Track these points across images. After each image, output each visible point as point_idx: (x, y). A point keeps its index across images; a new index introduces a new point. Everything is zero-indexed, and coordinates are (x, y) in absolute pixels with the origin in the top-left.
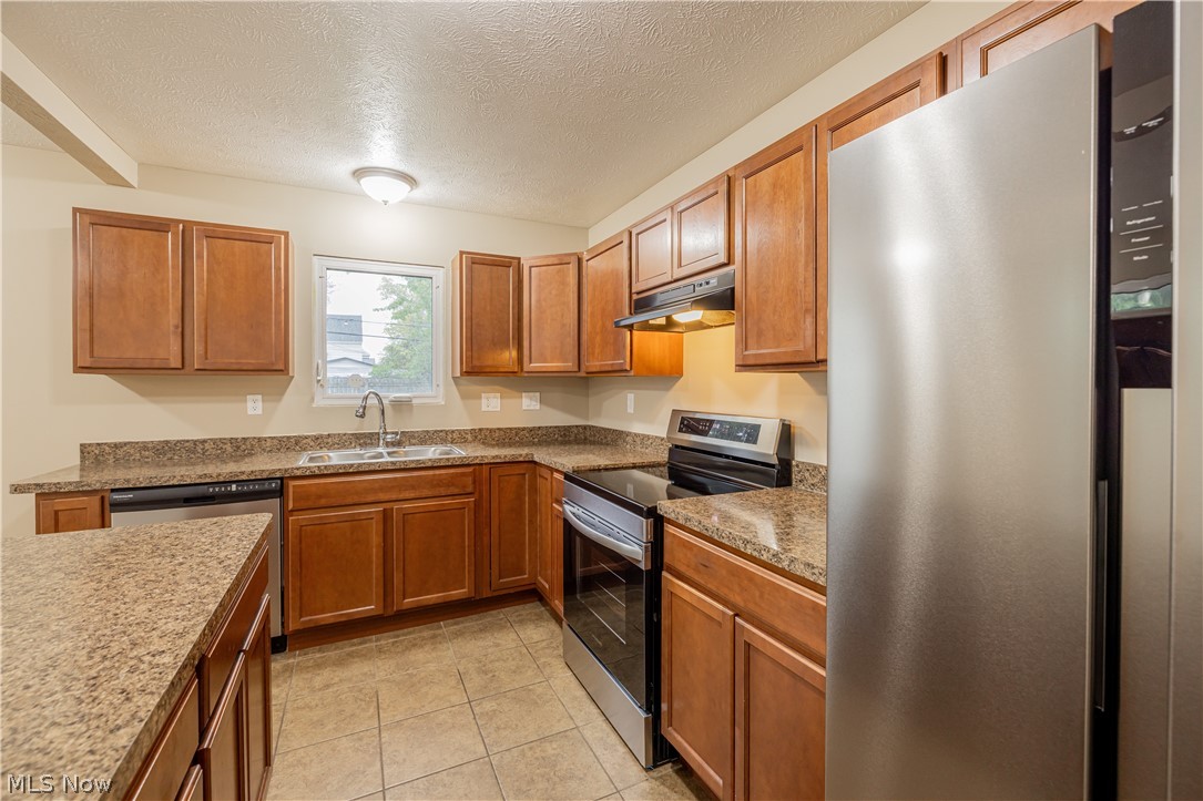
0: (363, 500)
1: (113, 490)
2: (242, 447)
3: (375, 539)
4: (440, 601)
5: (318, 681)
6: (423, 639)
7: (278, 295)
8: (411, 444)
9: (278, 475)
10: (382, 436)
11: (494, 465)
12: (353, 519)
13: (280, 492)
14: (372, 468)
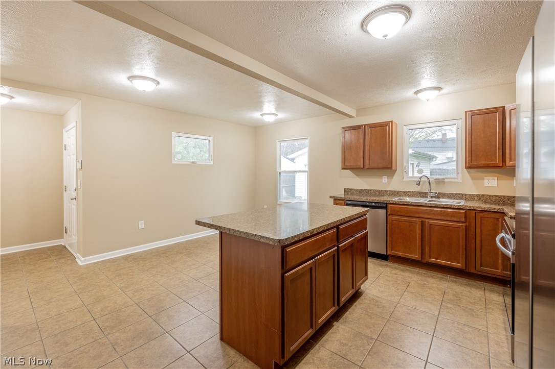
0: (413, 215)
1: (347, 200)
2: (381, 193)
3: (418, 231)
4: (447, 265)
5: (394, 272)
6: (437, 277)
7: (389, 143)
8: (443, 198)
9: (385, 202)
10: (429, 194)
11: (477, 211)
12: (409, 222)
13: (386, 208)
14: (417, 204)
